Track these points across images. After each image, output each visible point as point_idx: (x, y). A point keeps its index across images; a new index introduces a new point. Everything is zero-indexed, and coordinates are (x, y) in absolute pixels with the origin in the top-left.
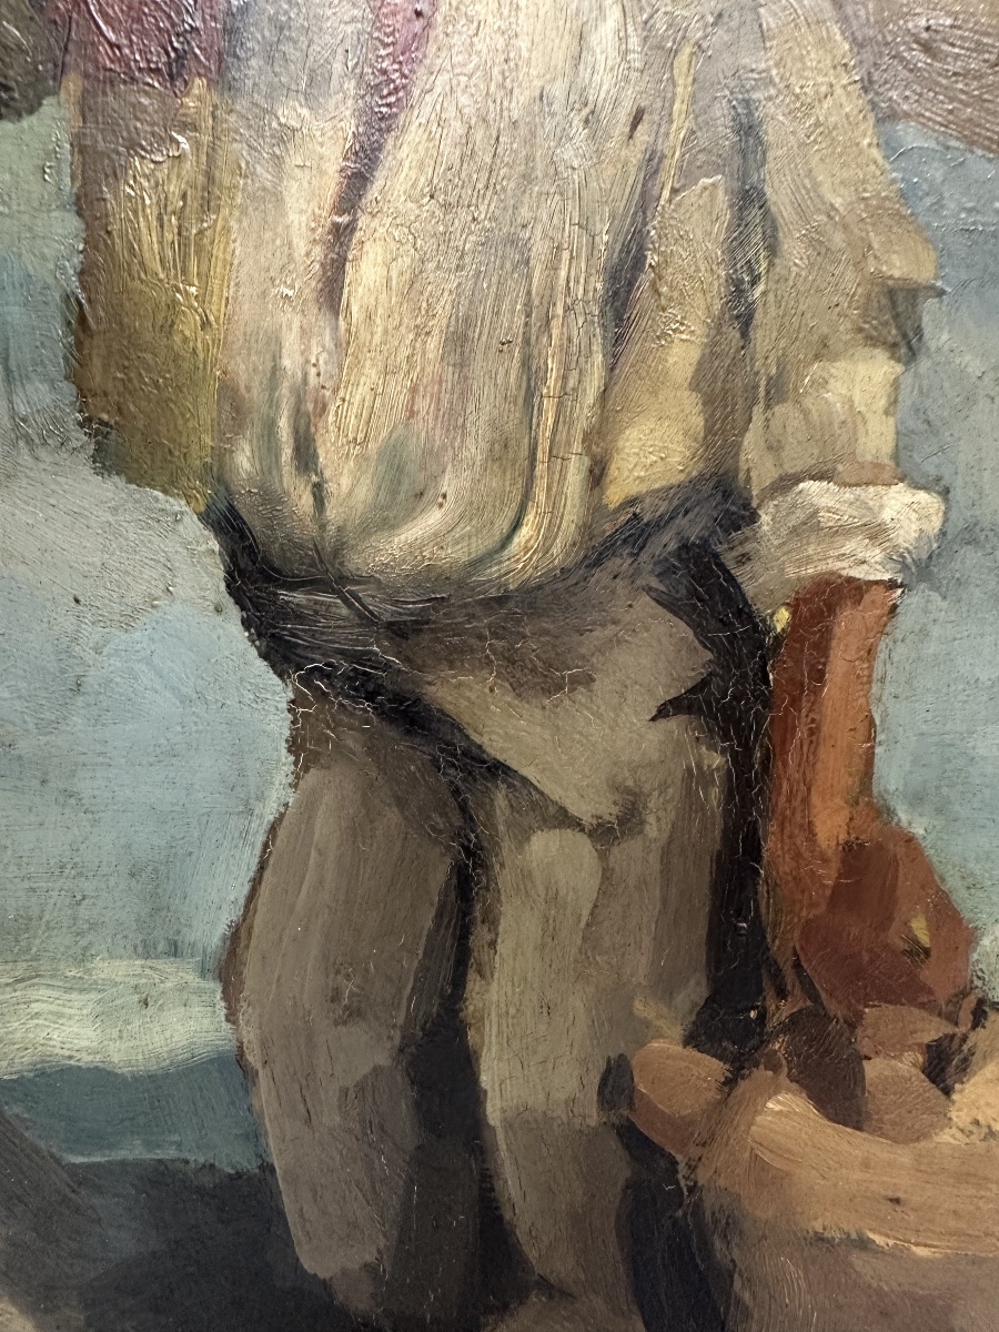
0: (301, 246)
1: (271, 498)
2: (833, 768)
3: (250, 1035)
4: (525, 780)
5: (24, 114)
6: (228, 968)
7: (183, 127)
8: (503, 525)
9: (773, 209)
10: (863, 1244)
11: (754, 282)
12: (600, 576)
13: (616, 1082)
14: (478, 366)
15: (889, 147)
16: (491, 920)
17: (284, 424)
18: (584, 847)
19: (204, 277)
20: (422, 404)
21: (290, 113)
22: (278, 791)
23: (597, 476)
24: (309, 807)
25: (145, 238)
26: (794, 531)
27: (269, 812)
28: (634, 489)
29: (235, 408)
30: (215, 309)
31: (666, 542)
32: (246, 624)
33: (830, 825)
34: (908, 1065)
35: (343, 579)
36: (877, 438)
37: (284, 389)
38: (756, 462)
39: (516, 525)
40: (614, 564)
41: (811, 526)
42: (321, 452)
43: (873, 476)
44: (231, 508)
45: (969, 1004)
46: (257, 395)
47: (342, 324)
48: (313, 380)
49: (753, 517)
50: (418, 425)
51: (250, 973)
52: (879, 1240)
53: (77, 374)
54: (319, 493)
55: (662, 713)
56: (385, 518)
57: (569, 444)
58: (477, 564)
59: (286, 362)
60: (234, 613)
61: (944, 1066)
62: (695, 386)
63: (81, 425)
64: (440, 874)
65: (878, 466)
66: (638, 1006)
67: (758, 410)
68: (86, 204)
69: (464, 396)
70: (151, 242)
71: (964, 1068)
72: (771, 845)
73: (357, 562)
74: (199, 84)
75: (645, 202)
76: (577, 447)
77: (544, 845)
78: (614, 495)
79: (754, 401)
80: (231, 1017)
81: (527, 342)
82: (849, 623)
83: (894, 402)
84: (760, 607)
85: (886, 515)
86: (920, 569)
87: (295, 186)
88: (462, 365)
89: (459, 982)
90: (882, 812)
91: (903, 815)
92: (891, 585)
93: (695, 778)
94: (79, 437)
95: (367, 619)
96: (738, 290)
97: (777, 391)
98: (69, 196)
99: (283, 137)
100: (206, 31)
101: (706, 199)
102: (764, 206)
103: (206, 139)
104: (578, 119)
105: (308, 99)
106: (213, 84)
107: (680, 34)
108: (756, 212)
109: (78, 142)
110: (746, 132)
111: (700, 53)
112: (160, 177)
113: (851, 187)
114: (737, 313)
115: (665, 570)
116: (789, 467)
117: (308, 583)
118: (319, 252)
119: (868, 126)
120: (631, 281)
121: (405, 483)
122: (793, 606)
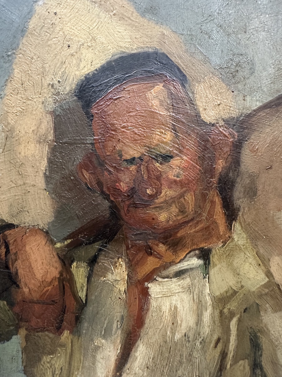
5: (6, 341)
7: (62, 346)
9: (265, 370)
21: (99, 341)
74: (66, 333)
87: (100, 365)
98: (21, 368)
99: (97, 348)
100: (69, 317)
101: (242, 368)
102: (262, 369)
103: (69, 351)
104: (198, 343)
105: (104, 337)
106: (71, 332)
107: (232, 314)
108: (258, 371)
109: (25, 350)
110: (256, 345)
111: (240, 320)
112: (53, 362)
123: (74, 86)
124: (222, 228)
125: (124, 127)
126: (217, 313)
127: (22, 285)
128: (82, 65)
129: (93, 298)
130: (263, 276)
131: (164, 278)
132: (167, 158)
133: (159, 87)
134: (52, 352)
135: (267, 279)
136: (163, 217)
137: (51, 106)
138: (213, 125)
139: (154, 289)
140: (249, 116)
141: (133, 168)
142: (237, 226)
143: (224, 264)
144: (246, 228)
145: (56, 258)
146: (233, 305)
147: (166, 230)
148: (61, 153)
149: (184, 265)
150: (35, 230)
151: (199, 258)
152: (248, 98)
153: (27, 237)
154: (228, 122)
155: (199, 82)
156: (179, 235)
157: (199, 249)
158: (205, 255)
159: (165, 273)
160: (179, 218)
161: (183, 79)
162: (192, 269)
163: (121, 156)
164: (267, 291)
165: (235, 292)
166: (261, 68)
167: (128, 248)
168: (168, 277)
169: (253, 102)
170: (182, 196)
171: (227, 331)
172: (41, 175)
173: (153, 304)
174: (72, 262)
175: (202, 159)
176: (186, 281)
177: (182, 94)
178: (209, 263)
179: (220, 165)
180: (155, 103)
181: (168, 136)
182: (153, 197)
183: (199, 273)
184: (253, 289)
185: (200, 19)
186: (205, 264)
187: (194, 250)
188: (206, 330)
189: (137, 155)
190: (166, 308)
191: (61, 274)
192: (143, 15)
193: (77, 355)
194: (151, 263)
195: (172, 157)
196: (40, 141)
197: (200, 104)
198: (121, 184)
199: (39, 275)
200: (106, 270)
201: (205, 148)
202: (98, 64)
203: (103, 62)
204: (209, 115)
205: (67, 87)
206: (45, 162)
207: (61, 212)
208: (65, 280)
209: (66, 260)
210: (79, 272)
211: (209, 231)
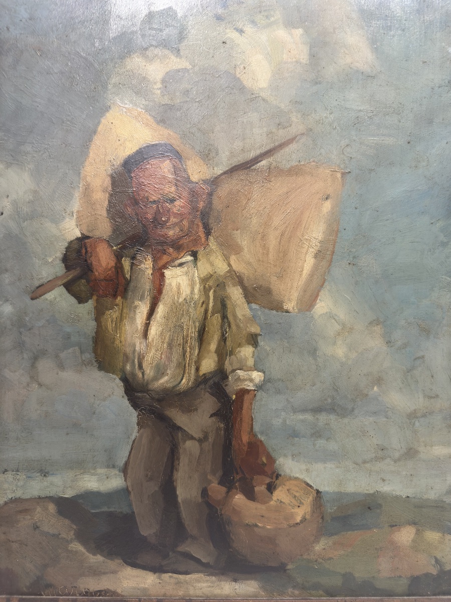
0: (139, 327)
1: (133, 375)
2: (245, 426)
3: (129, 484)
4: (185, 430)
6: (125, 470)
7: (116, 305)
8: (180, 379)
9: (229, 319)
10: (256, 526)
11: (226, 333)
12: (198, 389)
13: (204, 492)
14: (174, 349)
15: (251, 309)
16: (178, 459)
17: (136, 360)
18: (197, 444)
19: (120, 333)
20: (163, 356)
21: (137, 303)
22: (135, 434)
23: (197, 369)
24: (141, 437)
25: (109, 326)
26: (236, 380)
27: (133, 438)
28: (205, 372)
29: (126, 357)
30: (123, 339)
31: (211, 382)
32: (129, 400)
33: (245, 438)
34: (263, 488)
35: (148, 390)
36: (251, 362)
37: (136, 354)
38: (228, 367)
39: (182, 379)
40: (201, 387)
41: (238, 379)
42: (144, 365)
43: (251, 369)
44: (126, 377)
45: (275, 475)
46: (131, 355)
47: (148, 342)
48: (142, 352)
49: (228, 377)
50: (162, 360)
51: (129, 471)
52: (260, 525)
53: (95, 351)
54: (143, 374)
55: (211, 416)
56: (156, 378)
57: (192, 364)
58: (174, 387)
59: (137, 349)
60: (126, 398)
61: (271, 488)
62: (216, 352)
63: (96, 361)
64: (168, 450)
65: (252, 367)
66: (209, 477)
67: (228, 357)
68: (98, 319)
69: (171, 354)
70: (110, 326)
71: (275, 488)
72: (234, 443)
73: (151, 387)
74: (119, 298)
75: (205, 318)
76: (193, 364)
77: (189, 444)
78: (201, 373)
79: (227, 355)
80: (125, 480)
81: (183, 344)
82: (247, 398)
83: (253, 355)
84: (230, 395)
85: (253, 377)
86: (260, 387)
87: (138, 316)
88: (171, 349)
89: (172, 472)
90: (255, 436)
91: (259, 436)
92: (255, 390)
93: (218, 429)
94: (95, 364)
95: (153, 398)
96: (223, 335)
97: (232, 353)
98: (94, 318)
99: (136, 307)
100: (121, 288)
101: (216, 318)
102: (227, 319)
103: (121, 308)
104: (192, 304)
105: (141, 300)
106: (122, 298)
107: (210, 288)
108: (226, 320)
109: (96, 308)
110: (224, 306)
111: (215, 291)
112: (112, 314)
113: (243, 315)
114: (223, 339)
115: (211, 388)
116: (234, 368)
117: (141, 392)
118: (143, 328)
119: (246, 304)
120: (203, 333)
121: (160, 371)
122: (236, 395)
123: (122, 162)
124: (203, 240)
125: (149, 184)
126: (202, 287)
127: (95, 270)
128: (126, 151)
129: (134, 278)
130: (227, 266)
131: (173, 267)
132: (172, 201)
133: (168, 162)
134: (112, 308)
135: (229, 268)
136: (171, 233)
137: (110, 172)
138: (197, 183)
139: (168, 273)
140: (216, 178)
141: (154, 206)
142: (211, 238)
143: (205, 260)
144: (216, 238)
145: (113, 256)
146: (211, 283)
147: (173, 240)
148: (115, 197)
149: (183, 260)
150: (100, 239)
151: (191, 256)
152: (215, 168)
153: (97, 244)
154: (205, 181)
155: (189, 160)
156: (180, 243)
157: (191, 251)
158: (194, 255)
159: (173, 264)
160: (180, 233)
161: (180, 158)
162: (188, 262)
163: (148, 199)
164: (229, 274)
165: (211, 276)
166: (222, 152)
167: (152, 250)
168: (175, 266)
169: (218, 171)
170: (181, 221)
171: (208, 297)
172: (105, 209)
173: (167, 281)
174: (122, 257)
175: (191, 201)
176: (185, 269)
177: (180, 166)
178: (197, 259)
179: (201, 205)
180: (166, 170)
181: (173, 189)
182: (167, 221)
183: (191, 265)
184: (222, 274)
185: (189, 126)
186: (195, 259)
187: (188, 251)
188: (196, 297)
189: (156, 199)
190: (174, 284)
191: (116, 264)
192: (158, 124)
193: (125, 310)
194: (165, 258)
195: (175, 201)
196: (105, 191)
197: (190, 172)
198: (149, 215)
199: (104, 263)
200: (141, 262)
201: (193, 196)
202: (134, 150)
203: (138, 149)
204: (195, 178)
205: (119, 162)
206: (107, 202)
207: (116, 230)
208: (119, 268)
209: (119, 256)
210: (126, 263)
211: (196, 241)
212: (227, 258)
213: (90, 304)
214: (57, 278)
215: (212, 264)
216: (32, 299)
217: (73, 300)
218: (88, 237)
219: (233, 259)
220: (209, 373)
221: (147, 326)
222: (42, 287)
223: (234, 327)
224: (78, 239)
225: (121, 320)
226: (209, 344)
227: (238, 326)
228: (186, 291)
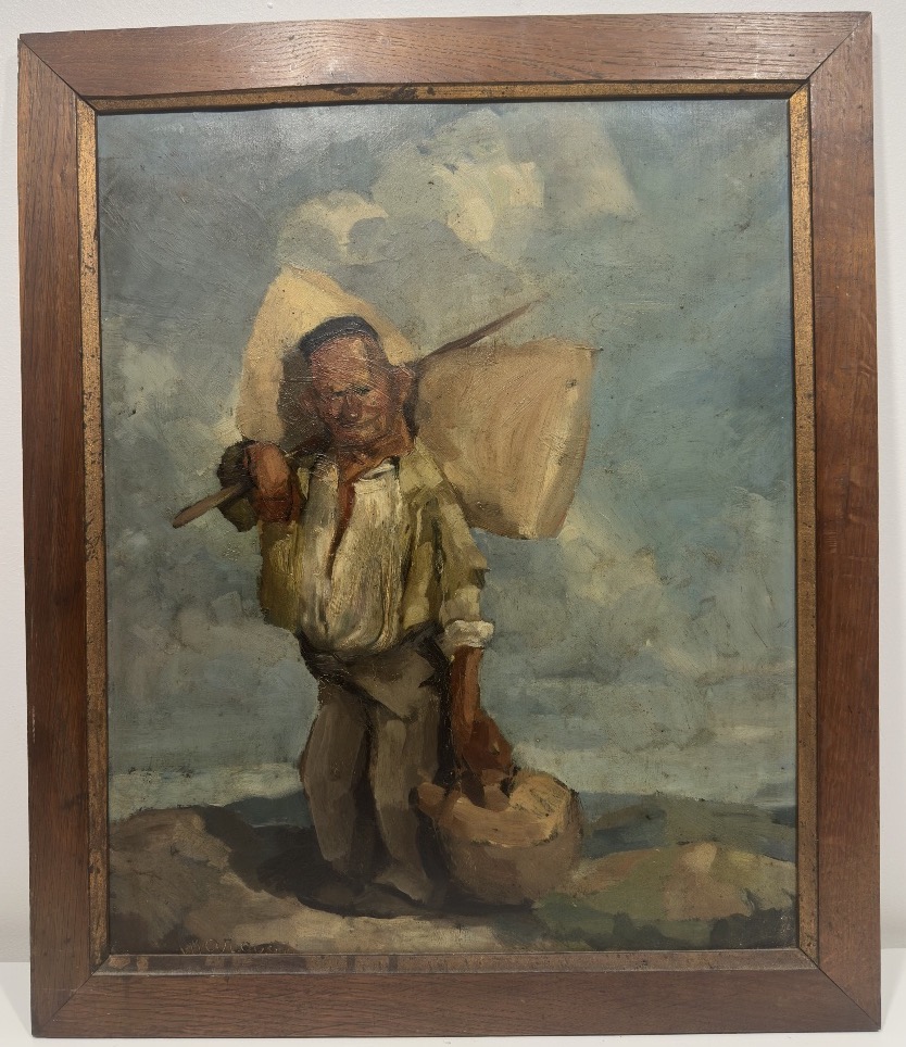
0: (321, 562)
1: (313, 629)
2: (469, 700)
3: (307, 785)
4: (385, 706)
6: (301, 765)
7: (290, 533)
8: (377, 634)
9: (444, 549)
10: (488, 844)
11: (440, 568)
12: (403, 648)
13: (413, 795)
14: (369, 592)
15: (473, 534)
16: (376, 747)
17: (317, 609)
18: (401, 725)
19: (295, 572)
20: (354, 603)
21: (318, 529)
22: (315, 713)
23: (401, 620)
24: (324, 716)
25: (279, 562)
26: (455, 634)
27: (313, 717)
28: (411, 624)
29: (303, 605)
30: (298, 578)
31: (421, 638)
33: (469, 716)
34: (496, 787)
35: (334, 650)
36: (475, 609)
37: (317, 599)
38: (443, 615)
39: (380, 635)
40: (406, 644)
41: (458, 632)
42: (327, 616)
43: (473, 619)
44: (302, 632)
45: (512, 768)
46: (309, 601)
47: (332, 582)
48: (324, 597)
49: (443, 631)
50: (353, 608)
52: (492, 842)
53: (260, 596)
54: (327, 629)
55: (421, 685)
56: (344, 634)
57: (393, 612)
58: (369, 645)
59: (317, 592)
60: (303, 661)
61: (507, 788)
62: (426, 595)
64: (361, 734)
65: (476, 616)
66: (419, 773)
67: (443, 603)
68: (264, 553)
69: (365, 600)
70: (281, 562)
71: (513, 788)
72: (453, 723)
73: (337, 646)
74: (293, 522)
75: (411, 549)
76: (396, 613)
77: (391, 725)
78: (406, 626)
79: (442, 600)
80: (302, 780)
81: (381, 585)
82: (470, 659)
83: (479, 599)
84: (447, 655)
85: (479, 629)
86: (488, 644)
88: (364, 591)
89: (367, 767)
90: (483, 712)
91: (489, 713)
92: (481, 648)
93: (432, 704)
94: (260, 614)
95: (340, 661)
96: (436, 571)
97: (448, 596)
98: (259, 550)
99: (316, 535)
100: (296, 509)
101: (426, 548)
102: (442, 549)
103: (295, 536)
104: (393, 529)
105: (323, 526)
106: (297, 522)
107: (418, 507)
108: (440, 551)
109: (262, 537)
110: (437, 531)
111: (423, 511)
112: (283, 546)
113: (463, 544)
114: (437, 577)
115: (421, 646)
116: (453, 617)
117: (323, 652)
118: (325, 564)
119: (467, 529)
120: (408, 570)
121: (350, 624)
122: (455, 655)
124: (407, 441)
125: (333, 370)
126: (406, 506)
128: (303, 327)
129: (313, 495)
130: (440, 477)
131: (365, 479)
132: (366, 390)
133: (358, 341)
134: (283, 537)
135: (442, 479)
137: (282, 355)
138: (398, 367)
139: (359, 487)
140: (423, 360)
141: (341, 398)
142: (418, 439)
143: (410, 468)
144: (424, 440)
145: (286, 465)
146: (418, 500)
147: (365, 444)
148: (289, 388)
149: (381, 469)
150: (270, 445)
151: (391, 464)
153: (264, 450)
155: (387, 337)
156: (376, 447)
157: (391, 457)
158: (395, 461)
159: (366, 476)
160: (375, 434)
161: (375, 335)
162: (386, 472)
163: (332, 390)
164: (443, 488)
165: (419, 490)
167: (338, 457)
168: (369, 478)
170: (377, 418)
171: (414, 519)
172: (275, 404)
173: (358, 499)
174: (298, 468)
175: (390, 391)
176: (382, 481)
177: (375, 346)
178: (399, 468)
179: (404, 396)
180: (356, 351)
181: (366, 375)
182: (356, 419)
183: (391, 476)
184: (433, 487)
186: (396, 468)
187: (387, 458)
188: (399, 519)
189: (343, 389)
190: (368, 502)
191: (289, 476)
192: (345, 291)
193: (301, 540)
194: (356, 468)
195: (368, 391)
196: (275, 380)
197: (388, 352)
198: (333, 410)
199: (273, 479)
200: (323, 473)
201: (393, 385)
202: (315, 325)
203: (318, 324)
204: (394, 360)
205: (294, 341)
206: (277, 396)
207: (289, 431)
208: (293, 482)
209: (293, 467)
210: (303, 475)
211: (398, 444)
212: (440, 466)
213: (255, 532)
214: (209, 498)
215: (419, 474)
216: (175, 527)
217: (231, 527)
218: (252, 442)
219: (448, 467)
220: (418, 625)
221: (331, 560)
222: (187, 511)
223: (450, 559)
224: (238, 445)
225: (296, 553)
226: (417, 584)
227: (456, 558)
228: (384, 512)
